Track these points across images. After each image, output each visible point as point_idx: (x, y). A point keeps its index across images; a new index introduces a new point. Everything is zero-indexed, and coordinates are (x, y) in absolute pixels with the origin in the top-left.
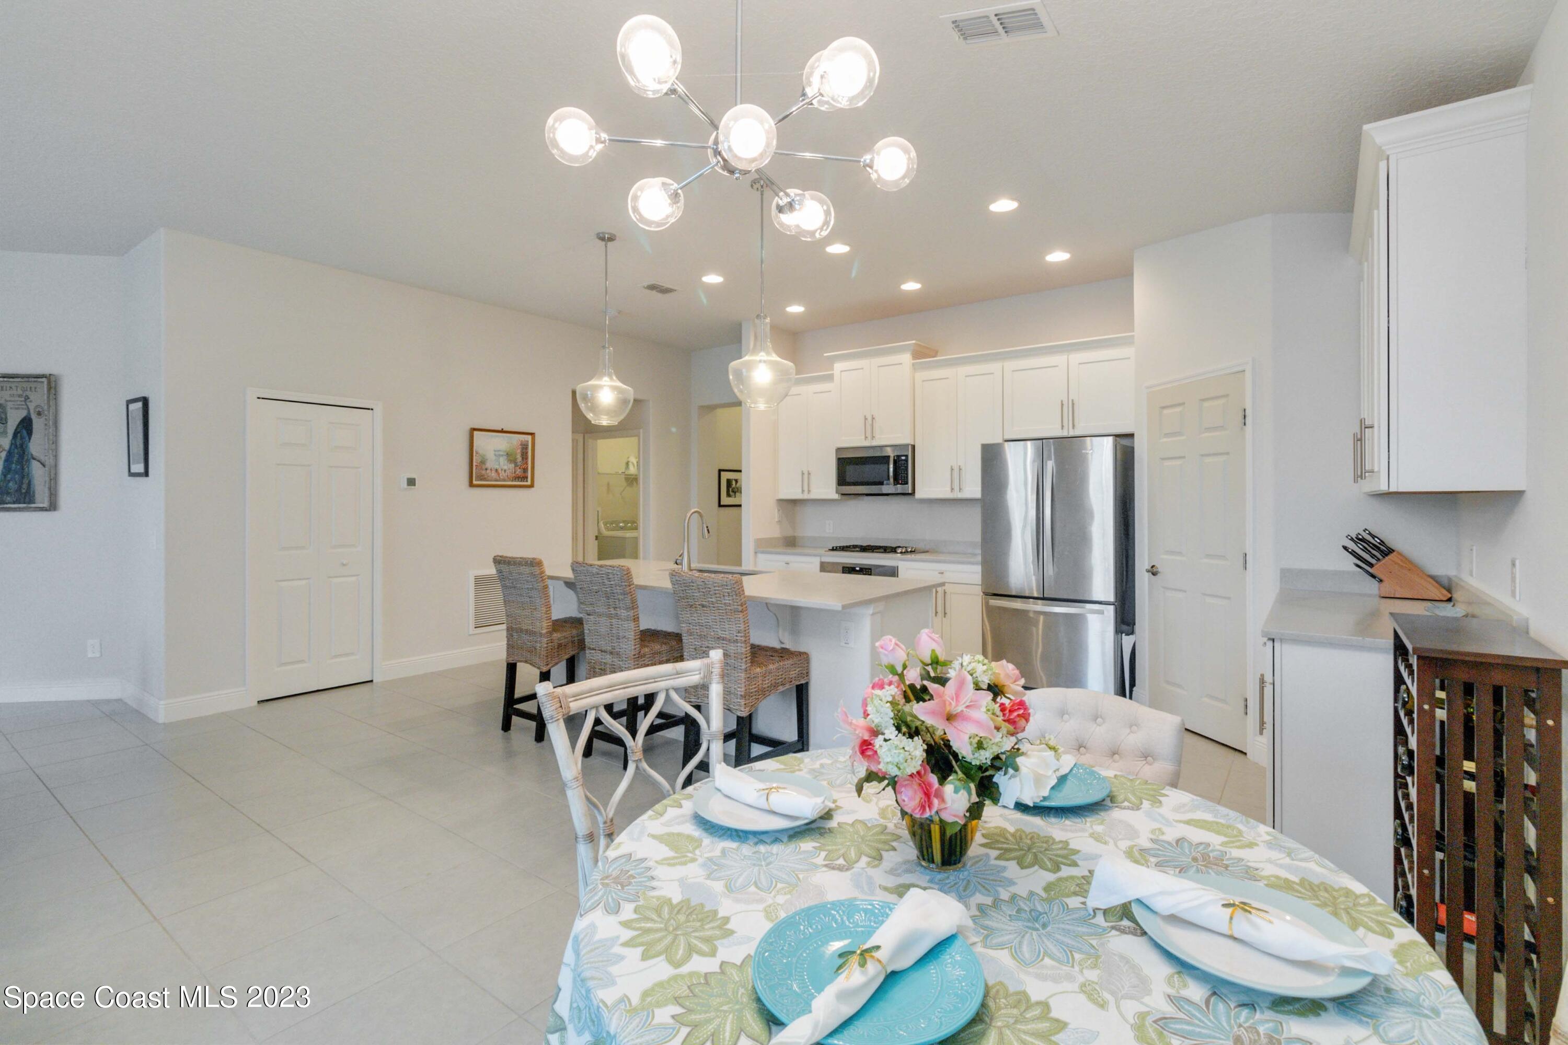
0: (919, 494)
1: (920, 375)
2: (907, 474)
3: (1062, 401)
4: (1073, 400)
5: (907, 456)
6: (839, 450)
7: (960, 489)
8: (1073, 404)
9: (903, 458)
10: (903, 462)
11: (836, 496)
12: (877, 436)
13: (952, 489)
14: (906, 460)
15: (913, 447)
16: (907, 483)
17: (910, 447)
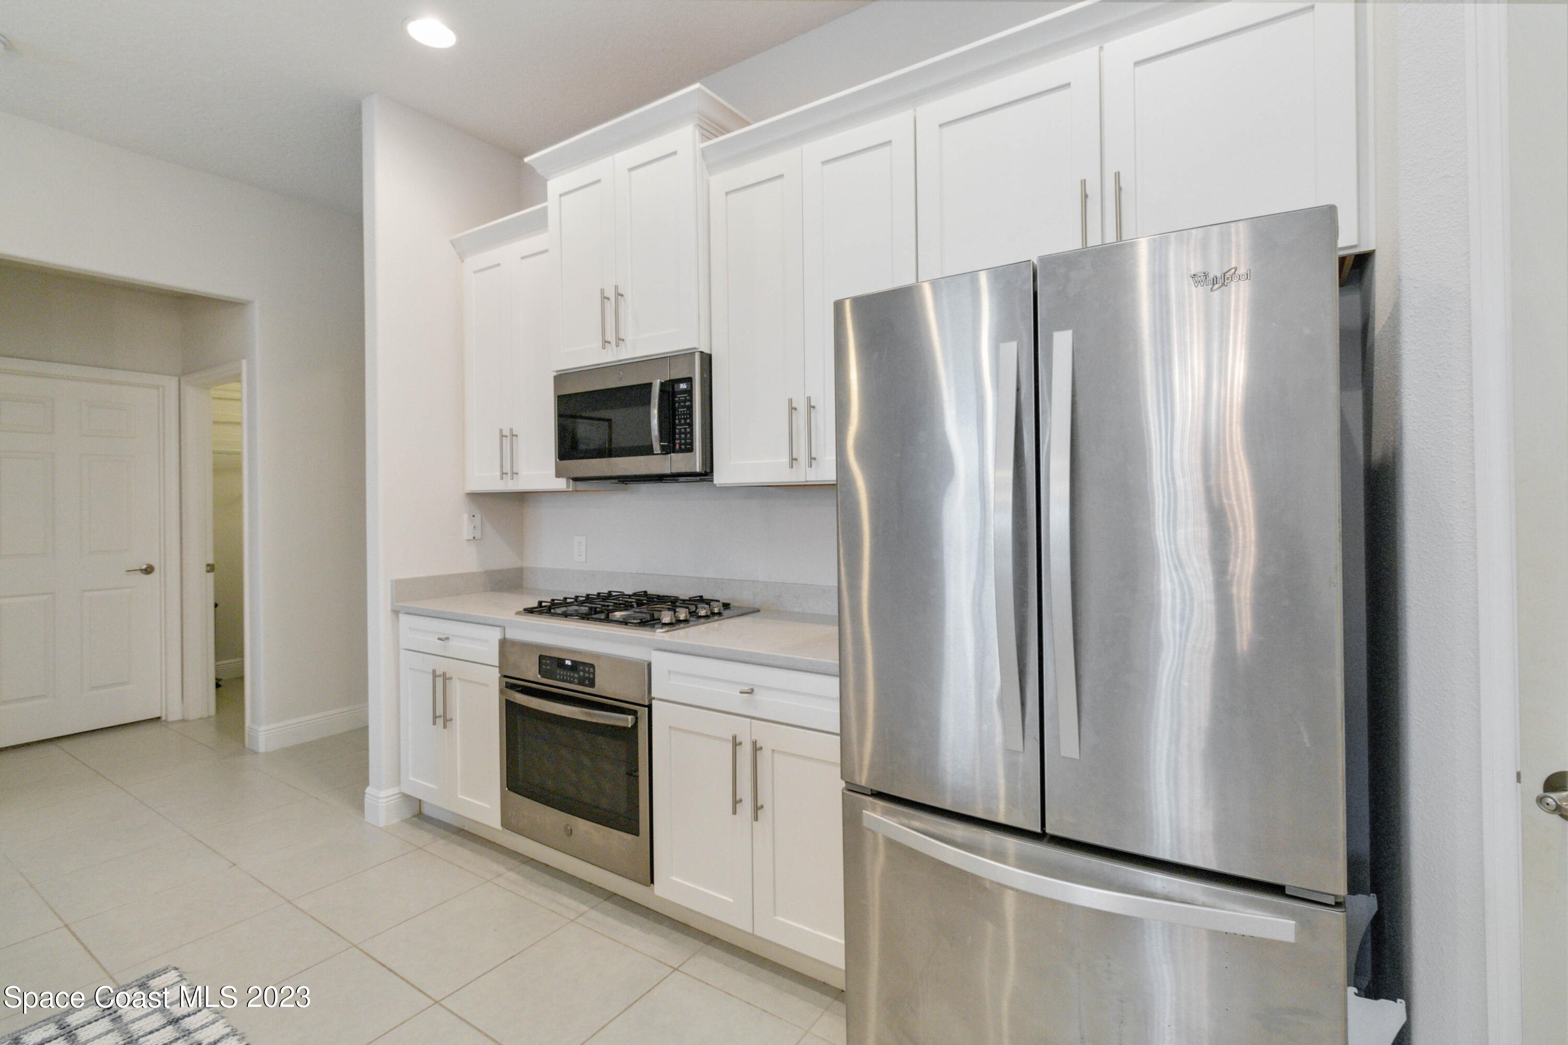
0: (721, 477)
1: (722, 180)
2: (691, 425)
3: (1084, 183)
4: (1117, 175)
5: (689, 380)
6: (561, 378)
7: (812, 459)
8: (1119, 189)
9: (683, 386)
10: (681, 397)
11: (561, 484)
12: (628, 333)
13: (793, 460)
14: (690, 392)
15: (707, 360)
16: (690, 449)
17: (697, 357)
